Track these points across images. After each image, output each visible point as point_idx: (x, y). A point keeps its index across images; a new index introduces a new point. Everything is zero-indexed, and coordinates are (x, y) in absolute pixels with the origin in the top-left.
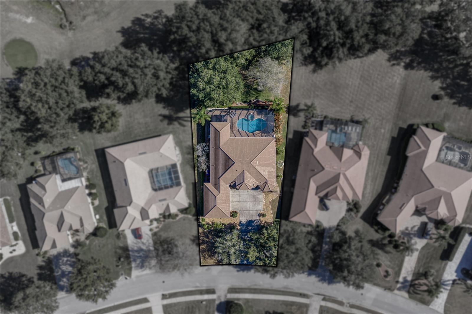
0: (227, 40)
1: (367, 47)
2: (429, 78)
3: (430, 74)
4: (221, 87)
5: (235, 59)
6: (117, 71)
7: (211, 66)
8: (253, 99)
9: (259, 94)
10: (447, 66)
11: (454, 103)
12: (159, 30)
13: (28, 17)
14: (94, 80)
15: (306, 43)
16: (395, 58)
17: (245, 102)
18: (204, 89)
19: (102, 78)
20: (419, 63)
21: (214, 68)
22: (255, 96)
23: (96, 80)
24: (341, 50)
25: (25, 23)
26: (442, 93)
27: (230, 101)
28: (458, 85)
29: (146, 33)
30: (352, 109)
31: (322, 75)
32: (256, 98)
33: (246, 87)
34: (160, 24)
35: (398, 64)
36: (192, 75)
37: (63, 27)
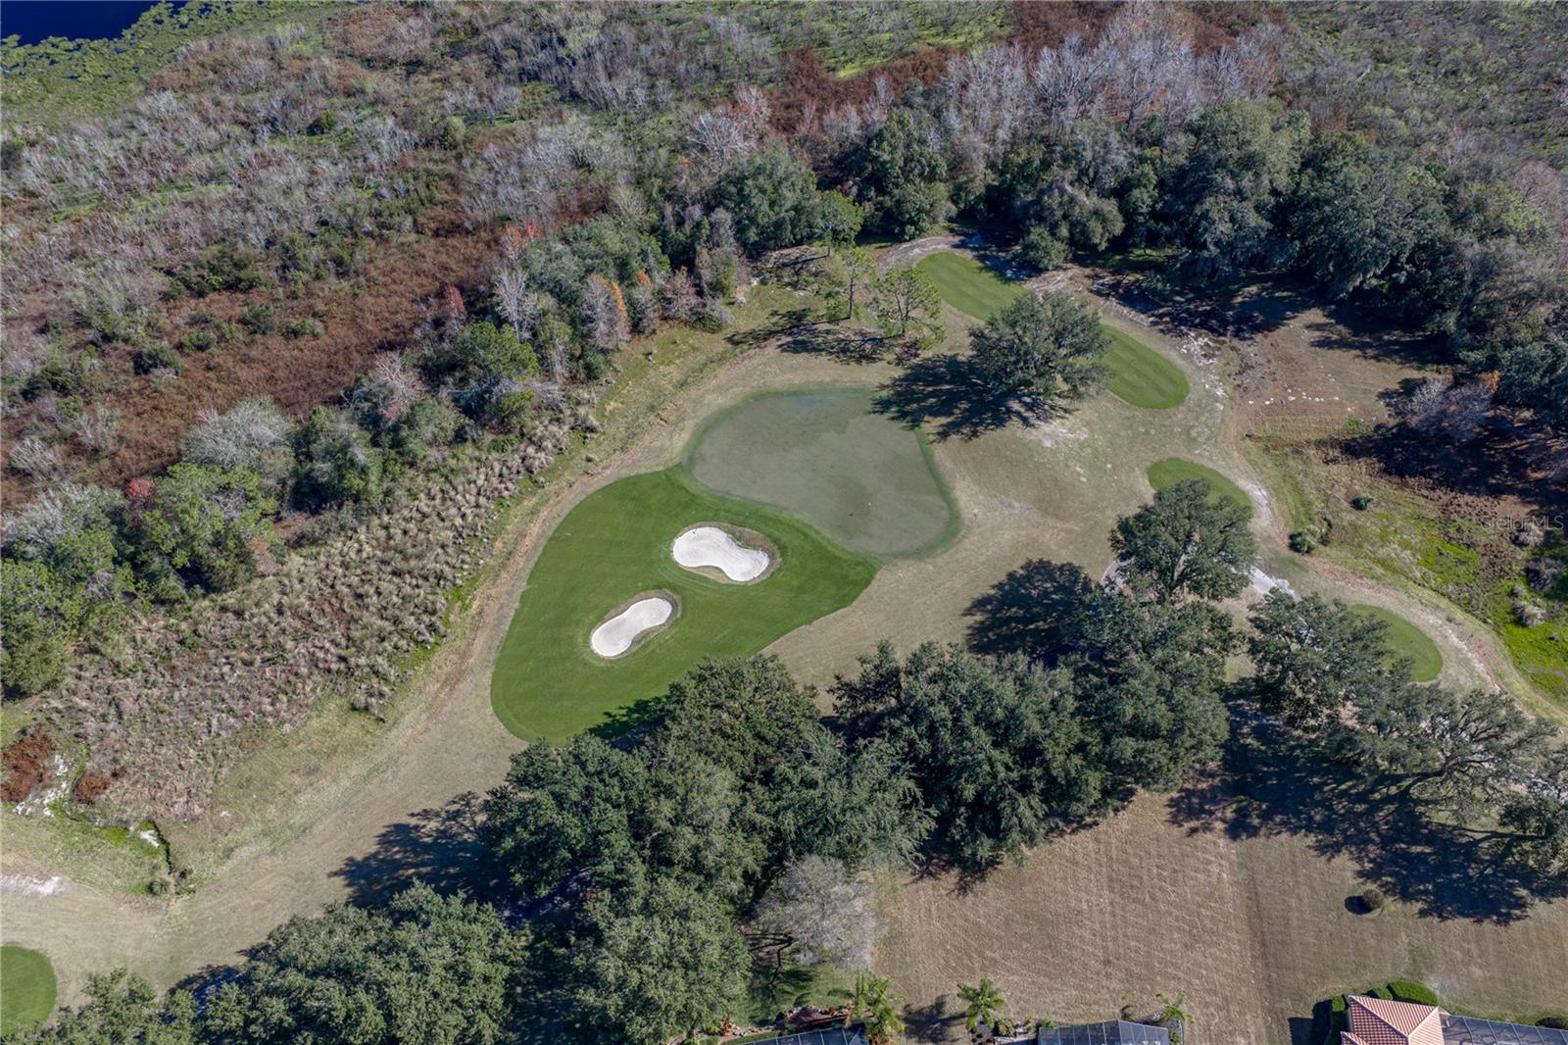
0: (675, 821)
1: (1094, 779)
2: (1313, 853)
3: (1311, 839)
4: (675, 963)
5: (709, 877)
6: (329, 976)
7: (635, 903)
8: (789, 1009)
9: (804, 988)
10: (1349, 811)
11: (1423, 913)
12: (464, 846)
13: (44, 877)
14: (248, 1022)
15: (915, 800)
16: (1189, 809)
17: (762, 1023)
18: (621, 984)
19: (277, 1008)
20: (1266, 816)
21: (647, 910)
22: (794, 998)
23: (254, 1021)
24: (1022, 801)
25: (35, 895)
26: (1371, 886)
27: (712, 1007)
28: (1406, 856)
29: (424, 864)
30: (1114, 985)
31: (991, 896)
32: (797, 1004)
33: (759, 972)
34: (467, 830)
35: (1207, 828)
36: (578, 947)
37: (156, 888)
